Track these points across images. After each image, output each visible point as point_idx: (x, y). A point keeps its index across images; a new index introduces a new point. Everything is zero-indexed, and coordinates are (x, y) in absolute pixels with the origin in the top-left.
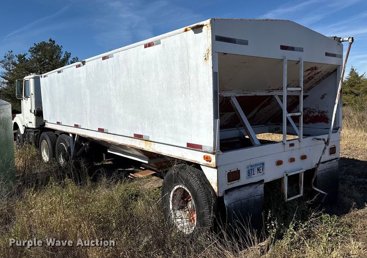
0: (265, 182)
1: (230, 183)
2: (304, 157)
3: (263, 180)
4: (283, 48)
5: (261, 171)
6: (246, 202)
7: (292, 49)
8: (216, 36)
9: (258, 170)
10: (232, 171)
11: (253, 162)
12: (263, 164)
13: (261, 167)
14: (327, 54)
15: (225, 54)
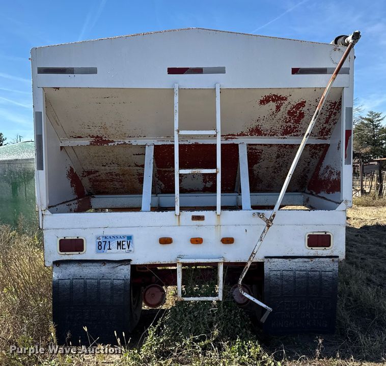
0: (132, 263)
1: (64, 253)
2: (228, 241)
3: (130, 260)
4: (172, 71)
5: (126, 246)
6: (96, 284)
7: (199, 71)
8: (38, 68)
9: (119, 244)
10: (67, 238)
11: (108, 233)
12: (130, 238)
13: (125, 242)
14: (295, 71)
15: (58, 88)
